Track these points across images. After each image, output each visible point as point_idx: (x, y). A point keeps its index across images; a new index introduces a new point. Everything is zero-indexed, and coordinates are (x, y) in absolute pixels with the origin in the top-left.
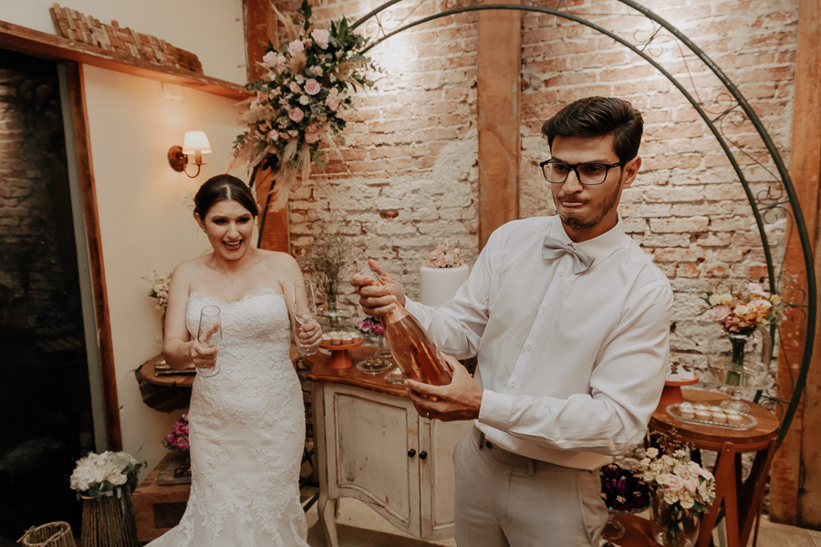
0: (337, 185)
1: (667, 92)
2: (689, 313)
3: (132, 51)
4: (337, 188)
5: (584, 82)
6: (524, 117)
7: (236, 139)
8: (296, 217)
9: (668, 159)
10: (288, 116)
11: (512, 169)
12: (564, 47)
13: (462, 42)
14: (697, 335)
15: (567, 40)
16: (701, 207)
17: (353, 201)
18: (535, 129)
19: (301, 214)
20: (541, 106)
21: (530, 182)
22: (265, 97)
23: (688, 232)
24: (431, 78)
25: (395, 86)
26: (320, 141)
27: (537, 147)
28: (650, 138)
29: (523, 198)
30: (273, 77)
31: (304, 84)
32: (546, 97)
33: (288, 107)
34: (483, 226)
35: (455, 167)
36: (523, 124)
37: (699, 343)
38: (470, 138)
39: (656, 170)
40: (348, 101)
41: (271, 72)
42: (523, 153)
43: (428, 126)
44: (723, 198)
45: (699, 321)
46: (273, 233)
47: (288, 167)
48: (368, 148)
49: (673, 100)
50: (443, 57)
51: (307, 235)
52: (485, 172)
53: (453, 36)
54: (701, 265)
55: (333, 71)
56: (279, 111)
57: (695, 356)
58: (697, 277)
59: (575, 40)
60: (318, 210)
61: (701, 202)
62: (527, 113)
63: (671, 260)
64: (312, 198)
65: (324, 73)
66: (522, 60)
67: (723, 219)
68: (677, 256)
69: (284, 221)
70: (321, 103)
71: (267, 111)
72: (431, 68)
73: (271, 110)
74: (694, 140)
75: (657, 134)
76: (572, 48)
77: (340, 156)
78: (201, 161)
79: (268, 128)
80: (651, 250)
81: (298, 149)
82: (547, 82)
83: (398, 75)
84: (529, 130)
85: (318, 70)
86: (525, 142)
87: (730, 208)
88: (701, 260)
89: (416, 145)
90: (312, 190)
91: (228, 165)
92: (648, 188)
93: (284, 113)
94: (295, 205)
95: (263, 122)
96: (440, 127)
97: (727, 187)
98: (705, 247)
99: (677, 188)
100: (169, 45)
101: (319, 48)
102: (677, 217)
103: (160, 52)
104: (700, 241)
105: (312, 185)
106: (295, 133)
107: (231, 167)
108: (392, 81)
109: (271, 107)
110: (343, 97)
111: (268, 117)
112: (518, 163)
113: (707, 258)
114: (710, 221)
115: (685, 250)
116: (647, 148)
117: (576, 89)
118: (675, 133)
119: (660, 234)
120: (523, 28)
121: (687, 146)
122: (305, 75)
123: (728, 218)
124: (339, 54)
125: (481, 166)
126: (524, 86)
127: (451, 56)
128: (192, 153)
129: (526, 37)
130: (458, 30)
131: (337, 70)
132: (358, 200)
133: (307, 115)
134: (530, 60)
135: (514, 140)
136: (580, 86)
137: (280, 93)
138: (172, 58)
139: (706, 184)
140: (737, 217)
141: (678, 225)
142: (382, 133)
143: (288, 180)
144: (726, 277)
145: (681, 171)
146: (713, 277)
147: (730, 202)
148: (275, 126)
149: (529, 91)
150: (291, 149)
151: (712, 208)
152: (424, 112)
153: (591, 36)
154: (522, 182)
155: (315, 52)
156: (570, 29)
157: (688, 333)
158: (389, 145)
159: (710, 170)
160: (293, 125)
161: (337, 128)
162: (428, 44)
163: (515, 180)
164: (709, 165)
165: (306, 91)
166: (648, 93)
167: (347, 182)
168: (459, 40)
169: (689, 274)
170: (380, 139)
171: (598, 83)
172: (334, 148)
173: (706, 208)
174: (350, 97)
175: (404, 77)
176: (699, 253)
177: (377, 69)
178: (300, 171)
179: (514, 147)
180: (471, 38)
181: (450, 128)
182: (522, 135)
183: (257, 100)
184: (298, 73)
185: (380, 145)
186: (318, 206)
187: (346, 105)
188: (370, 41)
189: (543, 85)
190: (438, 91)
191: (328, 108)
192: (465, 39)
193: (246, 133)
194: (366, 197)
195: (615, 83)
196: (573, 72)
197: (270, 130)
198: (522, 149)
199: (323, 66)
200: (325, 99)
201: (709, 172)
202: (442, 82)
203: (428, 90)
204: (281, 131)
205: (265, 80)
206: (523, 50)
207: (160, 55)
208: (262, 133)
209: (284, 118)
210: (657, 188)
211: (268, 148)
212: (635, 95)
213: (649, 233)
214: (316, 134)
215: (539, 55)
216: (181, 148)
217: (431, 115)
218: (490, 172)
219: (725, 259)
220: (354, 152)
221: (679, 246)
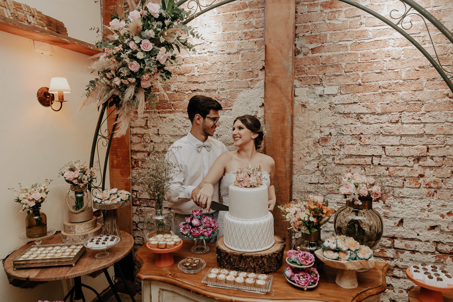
0: (164, 117)
1: (398, 59)
2: (413, 212)
3: (6, 13)
4: (164, 119)
5: (340, 51)
6: (297, 73)
7: (88, 83)
8: (135, 139)
9: (398, 105)
10: (128, 67)
11: (288, 110)
12: (325, 26)
13: (254, 21)
14: (418, 228)
15: (328, 22)
16: (422, 139)
17: (175, 129)
18: (304, 82)
19: (139, 137)
20: (309, 66)
21: (301, 119)
22: (111, 52)
23: (413, 156)
24: (232, 46)
25: (205, 51)
26: (152, 86)
27: (306, 94)
28: (386, 90)
29: (296, 129)
30: (116, 37)
31: (140, 43)
32: (312, 60)
33: (127, 60)
34: (267, 149)
35: (247, 108)
36: (296, 78)
37: (420, 234)
38: (258, 87)
39: (390, 113)
40: (173, 58)
41: (115, 34)
42: (296, 98)
43: (229, 79)
44: (437, 133)
45: (420, 219)
46: (119, 150)
47: (128, 105)
48: (186, 93)
49: (403, 64)
50: (240, 32)
51: (143, 152)
52: (269, 111)
53: (247, 17)
54: (421, 180)
55: (162, 34)
56: (121, 64)
57: (417, 243)
58: (419, 188)
59: (333, 22)
60: (151, 135)
61: (421, 135)
62: (298, 71)
63: (400, 175)
64: (146, 126)
65: (156, 36)
66: (296, 34)
67: (437, 148)
68: (405, 173)
69: (127, 141)
70: (153, 58)
71: (112, 62)
72: (231, 39)
73: (114, 62)
74: (417, 93)
75: (391, 87)
76: (331, 27)
77: (167, 98)
78: (63, 99)
79: (113, 76)
80: (386, 168)
81: (135, 92)
82: (313, 50)
83: (208, 43)
84: (300, 83)
85: (150, 33)
86: (297, 91)
87: (443, 140)
88: (422, 176)
89: (220, 92)
90: (147, 120)
91: (82, 102)
92: (384, 125)
93: (125, 65)
94: (134, 131)
95: (110, 71)
96: (237, 79)
97: (440, 126)
98: (424, 167)
99: (404, 125)
100: (39, 12)
101: (152, 16)
102: (404, 145)
103: (31, 17)
104: (421, 163)
105: (147, 117)
106: (133, 80)
107: (84, 104)
108: (204, 47)
109: (115, 60)
110: (170, 54)
111: (112, 67)
112: (292, 105)
113: (426, 175)
114: (428, 149)
115: (410, 169)
116: (383, 97)
117: (334, 55)
118: (403, 87)
119: (392, 157)
120: (296, 12)
121: (412, 96)
122: (141, 36)
123: (441, 147)
124: (167, 22)
125: (266, 107)
126: (297, 52)
127: (246, 30)
128: (57, 93)
129: (298, 19)
130: (251, 13)
131: (166, 34)
132: (179, 128)
133: (142, 67)
134: (301, 35)
135: (290, 89)
136: (336, 53)
137: (122, 49)
138: (42, 22)
139: (426, 123)
140: (447, 147)
141: (405, 151)
142: (197, 82)
143: (128, 114)
144: (439, 188)
145: (408, 114)
146: (430, 188)
147: (443, 136)
148: (118, 74)
149: (300, 56)
150: (130, 92)
151: (429, 140)
152: (226, 69)
153: (345, 19)
154: (295, 118)
155: (149, 19)
156: (330, 14)
157: (412, 227)
158: (202, 91)
159: (428, 113)
160: (132, 74)
161: (165, 78)
162: (229, 22)
163: (290, 117)
164: (427, 110)
165: (142, 48)
166: (384, 59)
167: (171, 116)
168: (251, 20)
169: (413, 185)
170: (195, 87)
171: (350, 52)
172: (163, 92)
173: (425, 140)
174: (175, 55)
175: (212, 44)
176: (420, 171)
177: (196, 35)
178: (137, 108)
179: (290, 95)
180: (260, 19)
181: (245, 80)
182: (295, 87)
183: (105, 55)
184: (135, 35)
185: (195, 90)
186: (151, 131)
187: (172, 61)
188: (191, 14)
189: (310, 52)
190: (236, 55)
191: (158, 62)
192: (256, 19)
193: (97, 79)
194: (184, 127)
195: (361, 52)
196: (332, 44)
197: (114, 77)
198: (295, 96)
199: (155, 30)
200: (156, 55)
201: (427, 115)
202: (239, 48)
203: (229, 54)
204: (123, 78)
205: (111, 39)
206: (296, 27)
207: (31, 19)
208: (108, 79)
209: (125, 68)
210: (390, 125)
211: (113, 90)
212: (376, 60)
213: (384, 156)
214: (149, 82)
215: (308, 32)
216: (48, 89)
217: (231, 71)
218: (273, 112)
219: (438, 175)
220: (176, 95)
221: (406, 166)
